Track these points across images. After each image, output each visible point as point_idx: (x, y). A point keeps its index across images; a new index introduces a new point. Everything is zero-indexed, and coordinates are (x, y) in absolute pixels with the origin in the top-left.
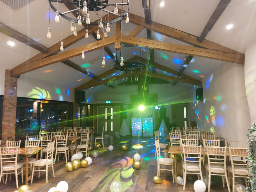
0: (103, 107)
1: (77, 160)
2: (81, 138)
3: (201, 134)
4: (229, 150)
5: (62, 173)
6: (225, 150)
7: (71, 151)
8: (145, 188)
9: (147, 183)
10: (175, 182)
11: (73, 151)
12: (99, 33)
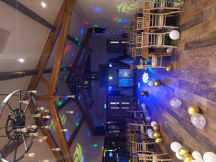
0: (109, 110)
1: (153, 134)
2: (135, 130)
3: (133, 31)
4: (146, 11)
5: (164, 146)
6: (145, 13)
7: (145, 139)
8: (175, 79)
9: (171, 76)
10: (171, 54)
11: (146, 137)
12: (45, 117)
